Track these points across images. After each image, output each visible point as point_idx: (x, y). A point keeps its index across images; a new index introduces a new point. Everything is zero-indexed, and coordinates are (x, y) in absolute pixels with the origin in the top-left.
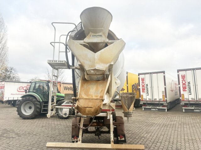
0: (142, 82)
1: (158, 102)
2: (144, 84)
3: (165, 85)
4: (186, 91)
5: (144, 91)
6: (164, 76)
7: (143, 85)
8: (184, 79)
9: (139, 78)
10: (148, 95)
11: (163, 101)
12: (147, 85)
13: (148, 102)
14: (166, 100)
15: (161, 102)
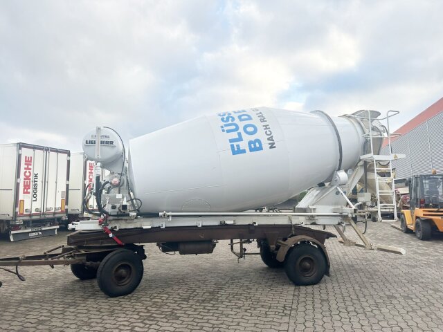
0: (26, 166)
1: (51, 216)
2: (30, 172)
3: (68, 179)
4: (29, 193)
5: (28, 191)
6: (69, 162)
7: (28, 174)
8: (30, 167)
9: (19, 156)
10: (34, 199)
11: (62, 212)
12: (36, 176)
13: (34, 218)
14: (67, 210)
15: (57, 216)
